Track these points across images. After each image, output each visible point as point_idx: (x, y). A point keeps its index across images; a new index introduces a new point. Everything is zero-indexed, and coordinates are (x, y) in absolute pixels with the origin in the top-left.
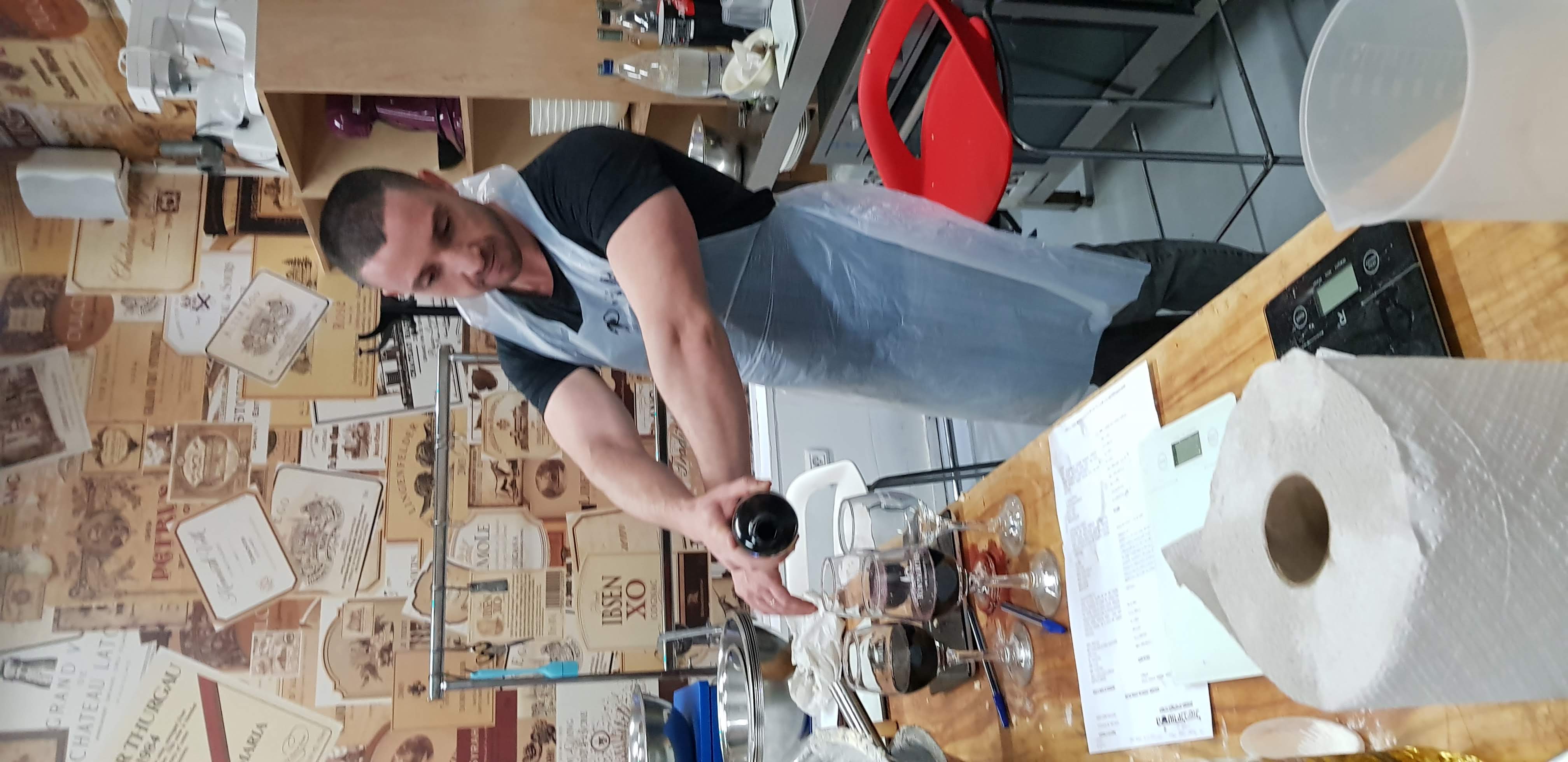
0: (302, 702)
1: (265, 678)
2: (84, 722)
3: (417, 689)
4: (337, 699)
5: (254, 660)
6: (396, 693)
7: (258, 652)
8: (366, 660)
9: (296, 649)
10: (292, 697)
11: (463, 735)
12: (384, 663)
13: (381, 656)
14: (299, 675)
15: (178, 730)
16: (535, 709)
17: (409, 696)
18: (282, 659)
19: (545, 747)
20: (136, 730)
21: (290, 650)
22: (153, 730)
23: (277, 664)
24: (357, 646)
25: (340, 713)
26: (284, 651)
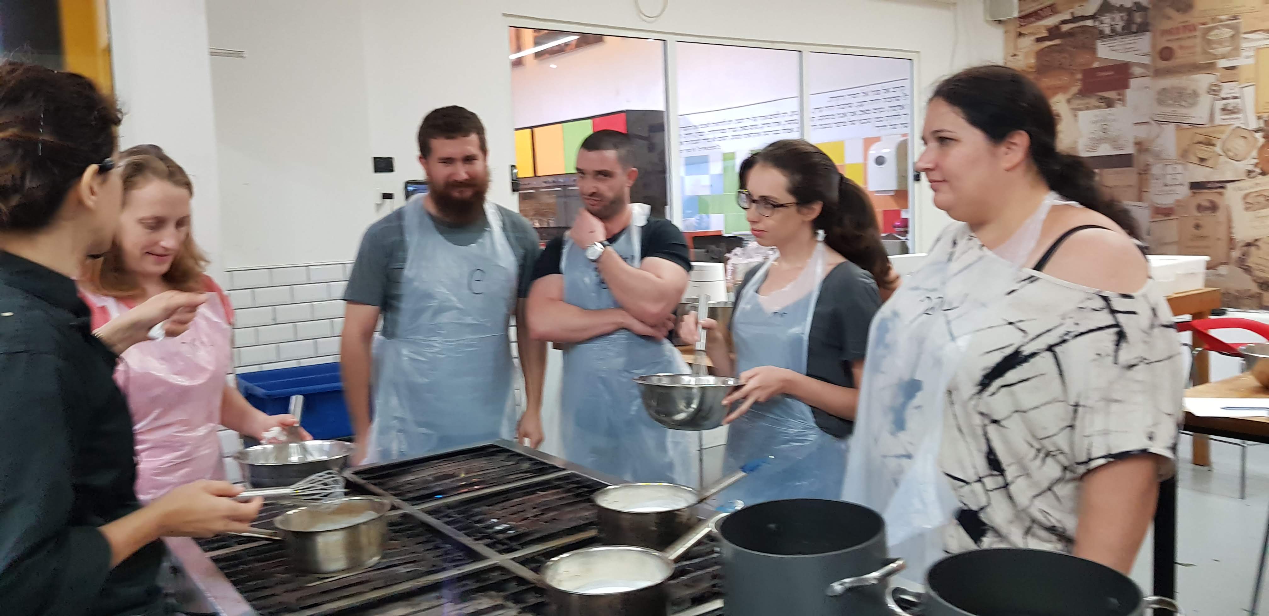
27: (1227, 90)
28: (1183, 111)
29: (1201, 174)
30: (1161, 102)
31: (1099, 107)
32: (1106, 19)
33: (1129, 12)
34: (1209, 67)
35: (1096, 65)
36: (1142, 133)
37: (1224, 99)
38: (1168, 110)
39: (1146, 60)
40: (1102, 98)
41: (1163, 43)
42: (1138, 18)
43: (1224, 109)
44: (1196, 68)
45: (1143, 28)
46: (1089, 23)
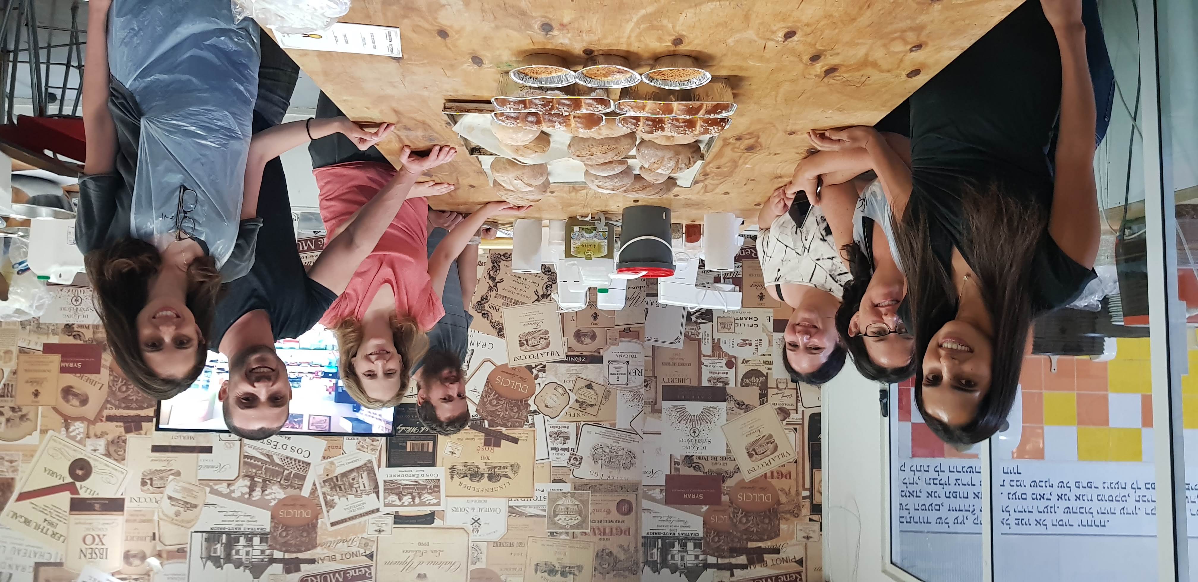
0: (35, 451)
1: (20, 469)
2: (32, 556)
3: (36, 394)
4: (36, 434)
5: (9, 475)
6: (36, 405)
7: (6, 474)
8: (17, 420)
9: (7, 455)
10: (32, 456)
11: (63, 370)
12: (20, 411)
13: (16, 412)
14: (21, 453)
15: (41, 510)
16: (55, 333)
17: (39, 398)
18: (11, 462)
19: (76, 329)
20: (40, 530)
21: (7, 458)
22: (40, 522)
23: (14, 464)
24: (9, 424)
25: (44, 432)
26: (7, 461)
27: (563, 458)
28: (610, 442)
29: (590, 371)
30: (631, 455)
31: (700, 458)
32: (691, 560)
33: (664, 563)
34: (580, 486)
35: (705, 508)
36: (652, 423)
37: (567, 449)
38: (622, 445)
39: (646, 504)
40: (697, 467)
41: (629, 521)
42: (656, 554)
43: (567, 438)
44: (593, 487)
45: (650, 541)
46: (712, 560)
